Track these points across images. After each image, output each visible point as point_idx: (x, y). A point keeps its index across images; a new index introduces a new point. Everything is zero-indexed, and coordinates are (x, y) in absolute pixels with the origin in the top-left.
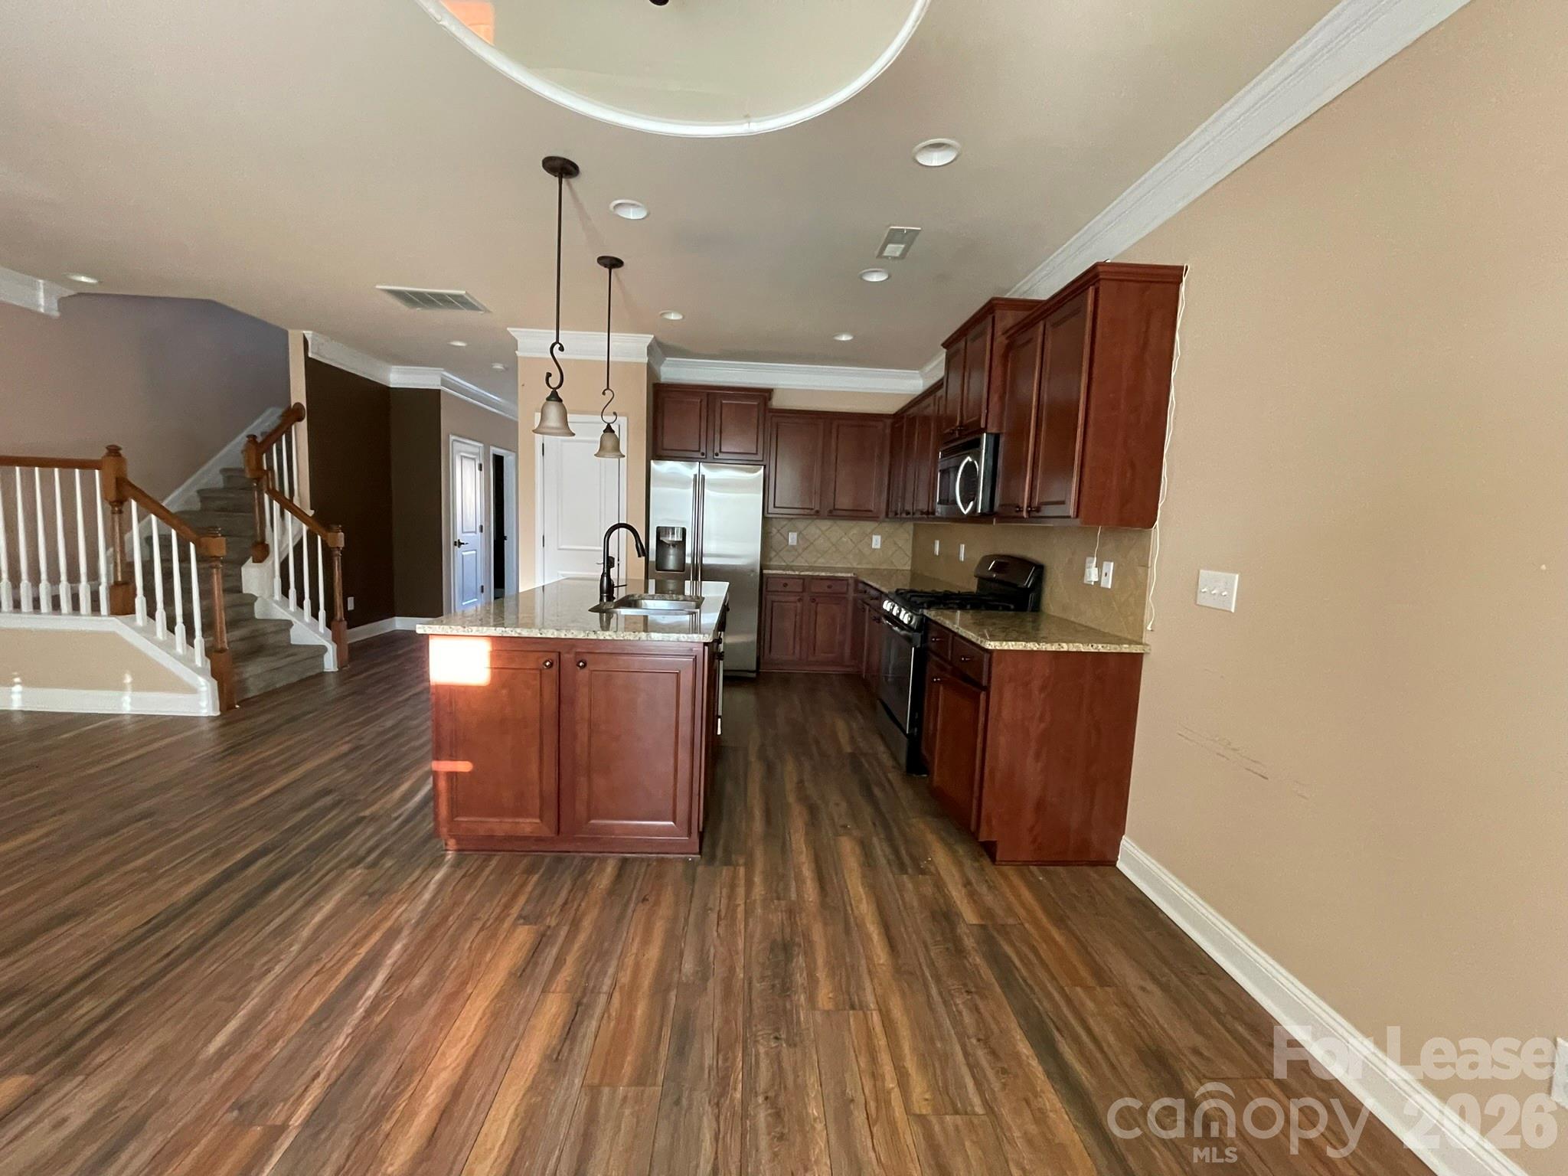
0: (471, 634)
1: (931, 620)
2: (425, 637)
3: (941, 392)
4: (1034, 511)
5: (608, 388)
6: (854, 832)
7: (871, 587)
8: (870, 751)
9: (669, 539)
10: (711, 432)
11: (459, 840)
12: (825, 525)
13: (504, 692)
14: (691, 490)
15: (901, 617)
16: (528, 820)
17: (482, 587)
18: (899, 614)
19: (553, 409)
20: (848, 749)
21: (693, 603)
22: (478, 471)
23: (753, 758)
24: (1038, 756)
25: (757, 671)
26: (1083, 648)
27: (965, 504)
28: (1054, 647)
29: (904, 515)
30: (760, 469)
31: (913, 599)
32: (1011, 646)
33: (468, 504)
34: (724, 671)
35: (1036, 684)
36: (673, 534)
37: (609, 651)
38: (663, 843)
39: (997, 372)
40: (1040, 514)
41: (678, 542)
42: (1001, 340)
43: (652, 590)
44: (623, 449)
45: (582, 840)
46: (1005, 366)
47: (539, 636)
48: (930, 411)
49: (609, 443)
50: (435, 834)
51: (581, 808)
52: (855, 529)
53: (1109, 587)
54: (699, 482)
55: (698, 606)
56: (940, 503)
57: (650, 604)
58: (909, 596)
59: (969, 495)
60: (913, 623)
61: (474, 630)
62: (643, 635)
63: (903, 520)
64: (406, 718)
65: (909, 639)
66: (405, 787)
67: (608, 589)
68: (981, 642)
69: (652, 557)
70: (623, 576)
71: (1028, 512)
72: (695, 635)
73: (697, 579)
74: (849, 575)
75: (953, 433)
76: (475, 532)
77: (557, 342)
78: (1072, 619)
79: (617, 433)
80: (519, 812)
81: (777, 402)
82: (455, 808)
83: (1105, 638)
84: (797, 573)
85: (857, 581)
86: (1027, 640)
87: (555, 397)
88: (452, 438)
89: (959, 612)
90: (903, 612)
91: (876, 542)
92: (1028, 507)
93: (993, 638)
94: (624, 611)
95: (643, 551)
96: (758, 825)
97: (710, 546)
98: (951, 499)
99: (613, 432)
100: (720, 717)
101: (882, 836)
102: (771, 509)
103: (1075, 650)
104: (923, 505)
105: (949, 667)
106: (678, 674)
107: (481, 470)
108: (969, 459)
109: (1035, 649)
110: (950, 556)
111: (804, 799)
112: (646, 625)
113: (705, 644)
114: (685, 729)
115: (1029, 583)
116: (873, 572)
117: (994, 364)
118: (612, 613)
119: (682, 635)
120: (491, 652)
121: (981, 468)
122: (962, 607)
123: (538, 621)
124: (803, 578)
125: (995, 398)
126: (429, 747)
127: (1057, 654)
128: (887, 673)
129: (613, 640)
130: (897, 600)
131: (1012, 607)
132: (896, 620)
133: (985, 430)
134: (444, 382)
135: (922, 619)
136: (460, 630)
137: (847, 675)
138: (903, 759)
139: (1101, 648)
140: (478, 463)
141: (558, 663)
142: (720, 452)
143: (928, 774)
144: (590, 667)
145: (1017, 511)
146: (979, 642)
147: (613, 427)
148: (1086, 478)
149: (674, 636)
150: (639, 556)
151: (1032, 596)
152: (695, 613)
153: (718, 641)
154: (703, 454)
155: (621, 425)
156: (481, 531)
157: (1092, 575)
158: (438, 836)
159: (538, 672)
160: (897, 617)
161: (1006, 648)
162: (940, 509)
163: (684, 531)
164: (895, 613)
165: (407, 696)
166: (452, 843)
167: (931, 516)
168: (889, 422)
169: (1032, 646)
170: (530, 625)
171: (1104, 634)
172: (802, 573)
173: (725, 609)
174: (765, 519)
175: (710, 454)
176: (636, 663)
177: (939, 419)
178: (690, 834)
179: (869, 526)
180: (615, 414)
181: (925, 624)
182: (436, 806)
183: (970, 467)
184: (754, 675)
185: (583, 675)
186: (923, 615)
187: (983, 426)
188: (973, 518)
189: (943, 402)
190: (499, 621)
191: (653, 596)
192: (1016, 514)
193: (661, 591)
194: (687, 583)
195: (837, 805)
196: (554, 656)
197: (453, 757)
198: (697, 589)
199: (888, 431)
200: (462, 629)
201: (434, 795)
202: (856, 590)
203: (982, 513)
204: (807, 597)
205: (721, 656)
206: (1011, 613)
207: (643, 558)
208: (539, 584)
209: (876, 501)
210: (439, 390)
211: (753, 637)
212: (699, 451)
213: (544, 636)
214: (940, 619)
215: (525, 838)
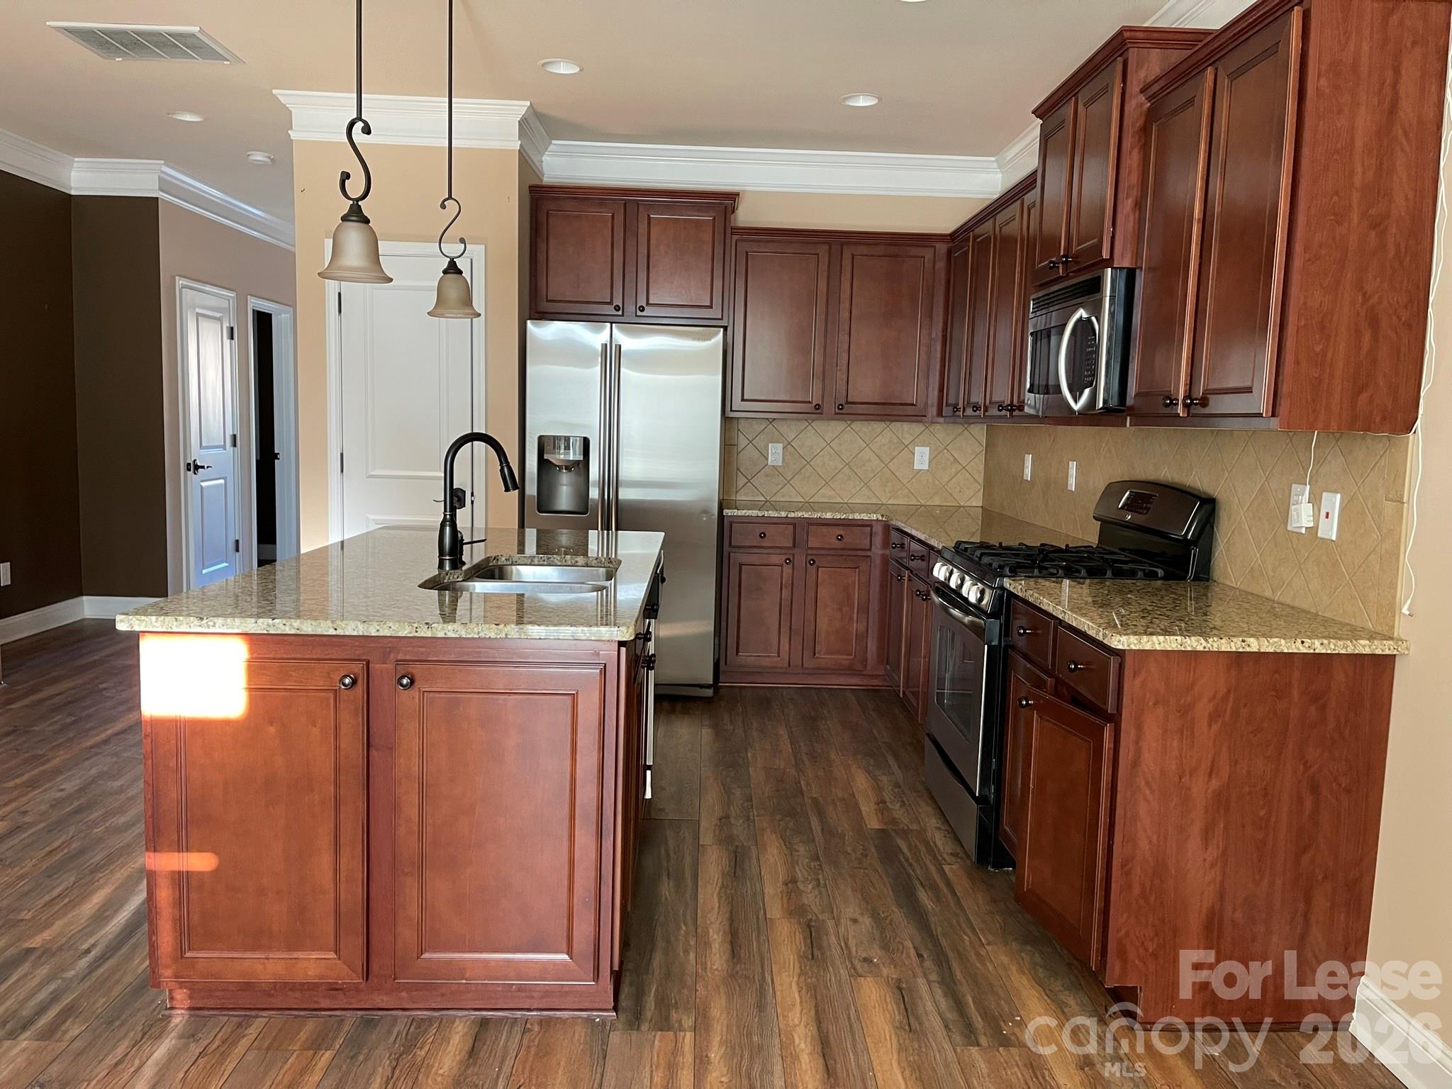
0: (212, 630)
1: (1016, 597)
2: (133, 639)
3: (1032, 196)
4: (1197, 403)
5: (450, 197)
6: (885, 971)
7: (913, 537)
8: (915, 827)
9: (559, 457)
10: (630, 268)
11: (193, 991)
12: (833, 429)
13: (272, 730)
14: (598, 369)
15: (964, 592)
16: (314, 955)
17: (237, 541)
18: (961, 586)
19: (354, 234)
20: (873, 823)
21: (602, 570)
22: (227, 342)
23: (707, 838)
24: (1207, 833)
25: (715, 685)
26: (1285, 646)
27: (1076, 392)
28: (1234, 645)
29: (969, 412)
30: (717, 333)
31: (986, 560)
32: (1158, 643)
33: (210, 396)
34: (655, 685)
35: (1203, 709)
36: (567, 448)
37: (452, 657)
38: (548, 993)
39: (1132, 159)
40: (1207, 411)
41: (577, 463)
42: (1138, 104)
43: (531, 548)
44: (478, 303)
45: (410, 988)
46: (1145, 148)
47: (331, 632)
48: (1013, 228)
49: (453, 293)
50: (152, 979)
51: (407, 935)
52: (884, 435)
53: (1334, 538)
54: (611, 358)
55: (610, 576)
56: (1031, 391)
57: (528, 573)
58: (978, 553)
59: (1082, 377)
60: (984, 602)
61: (219, 624)
62: (512, 630)
63: (968, 421)
64: (101, 775)
65: (978, 630)
66: (98, 899)
67: (452, 548)
68: (1105, 636)
69: (531, 489)
70: (480, 523)
71: (1186, 406)
72: (603, 629)
73: (609, 529)
74: (874, 517)
75: (1054, 267)
76: (224, 447)
77: (359, 118)
78: (1268, 594)
79: (466, 274)
80: (296, 941)
81: (745, 216)
82: (186, 934)
83: (1328, 627)
84: (783, 514)
85: (887, 527)
86: (1186, 633)
87: (356, 214)
88: (180, 282)
89: (1067, 582)
90: (968, 580)
91: (922, 457)
92: (1185, 398)
93: (1126, 629)
94: (481, 587)
95: (512, 482)
96: (717, 958)
97: (631, 467)
98: (1051, 382)
99: (460, 272)
100: (649, 768)
101: (934, 977)
102: (737, 403)
103: (1271, 650)
104: (1002, 394)
105: (1050, 681)
106: (574, 697)
107: (232, 338)
108: (1082, 313)
109: (1200, 648)
110: (1050, 484)
111: (797, 911)
112: (523, 610)
113: (621, 644)
114: (587, 794)
115: (1189, 530)
116: (917, 511)
117: (1127, 144)
118: (462, 590)
119: (580, 629)
120: (249, 661)
121: (1103, 328)
122: (1070, 573)
123: (334, 605)
124: (794, 524)
125: (1127, 205)
126: (140, 828)
127: (1238, 658)
128: (941, 687)
129: (460, 638)
130: (958, 558)
131: (1160, 573)
132: (954, 597)
133: (1109, 263)
134: (164, 185)
135: (1001, 596)
136: (194, 625)
137: (874, 692)
138: (970, 839)
139: (1319, 646)
140: (226, 325)
141: (364, 680)
142: (648, 304)
143: (1014, 867)
144: (420, 684)
145: (1167, 406)
146: (1100, 638)
147: (460, 263)
148: (1290, 343)
149: (566, 631)
150: (507, 490)
151: (1195, 551)
152: (605, 588)
153: (644, 637)
154: (617, 308)
155: (474, 262)
156: (234, 445)
157: (1302, 516)
158: (157, 985)
159: (331, 695)
160: (957, 592)
161: (1148, 647)
162: (1032, 401)
163: (586, 442)
164: (953, 583)
165: (103, 736)
166: (180, 995)
167: (1016, 413)
168: (942, 248)
169: (1194, 643)
170: (320, 613)
171: (1326, 622)
172: (792, 515)
173: (658, 580)
174: (727, 421)
175: (630, 308)
176: (499, 678)
177: (1030, 243)
178: (596, 977)
179: (906, 430)
180: (462, 241)
181: (1006, 604)
182: (153, 932)
183: (1084, 328)
184: (709, 692)
185: (408, 699)
186: (1002, 588)
187: (1105, 255)
188: (1090, 417)
189: (1035, 212)
190: (267, 606)
191: (532, 558)
192: (1168, 410)
193: (546, 550)
194: (593, 535)
195: (855, 921)
196: (357, 668)
197: (182, 846)
198: (608, 545)
199: (941, 265)
200: (196, 622)
201: (149, 910)
202: (886, 543)
203: (1106, 409)
204: (800, 560)
205: (650, 662)
206: (1159, 582)
207: (515, 494)
208: (334, 539)
209: (922, 390)
210: (155, 200)
211: (706, 626)
212: (611, 303)
213: (340, 632)
214: (1032, 596)
215: (311, 987)
